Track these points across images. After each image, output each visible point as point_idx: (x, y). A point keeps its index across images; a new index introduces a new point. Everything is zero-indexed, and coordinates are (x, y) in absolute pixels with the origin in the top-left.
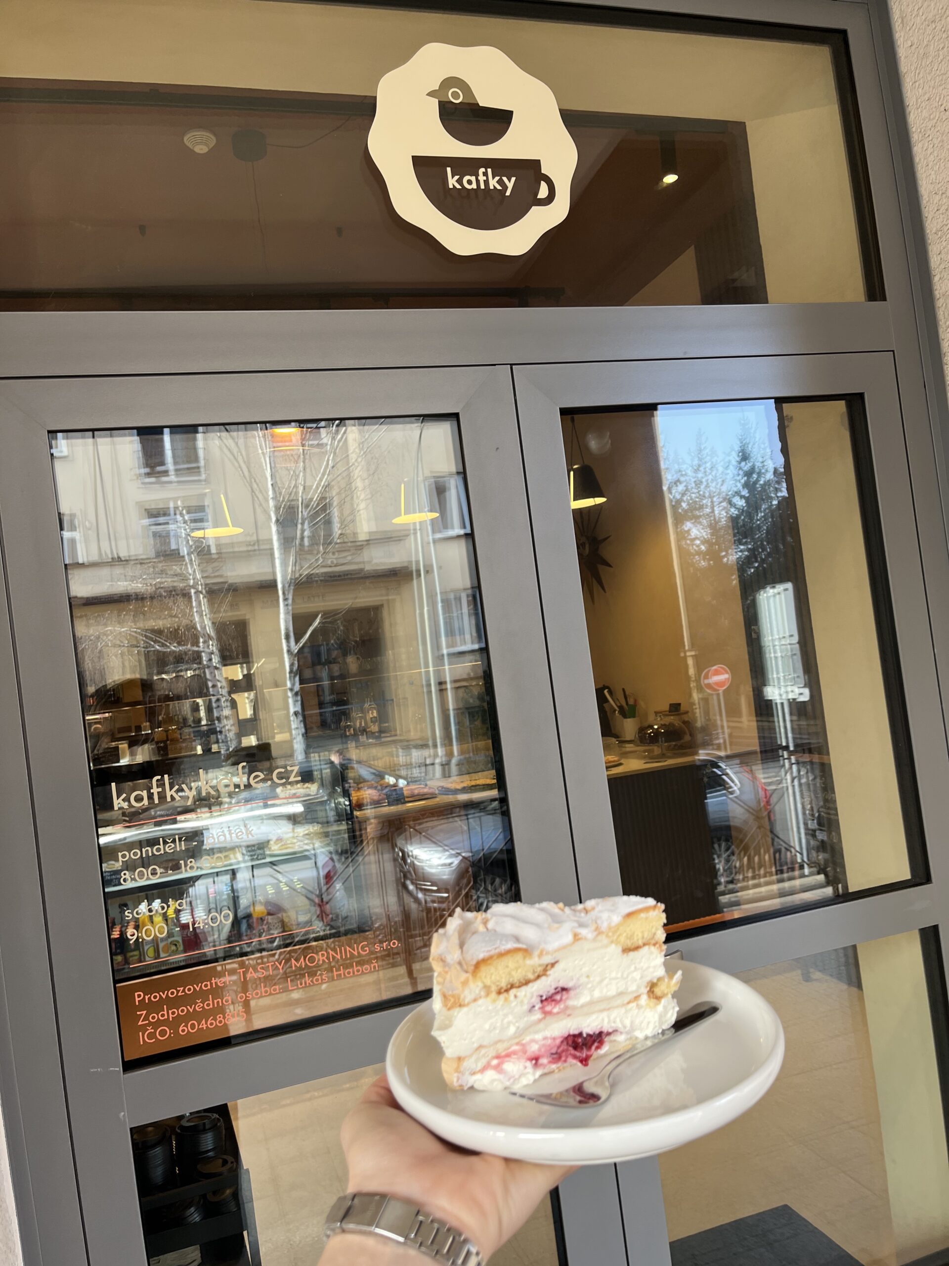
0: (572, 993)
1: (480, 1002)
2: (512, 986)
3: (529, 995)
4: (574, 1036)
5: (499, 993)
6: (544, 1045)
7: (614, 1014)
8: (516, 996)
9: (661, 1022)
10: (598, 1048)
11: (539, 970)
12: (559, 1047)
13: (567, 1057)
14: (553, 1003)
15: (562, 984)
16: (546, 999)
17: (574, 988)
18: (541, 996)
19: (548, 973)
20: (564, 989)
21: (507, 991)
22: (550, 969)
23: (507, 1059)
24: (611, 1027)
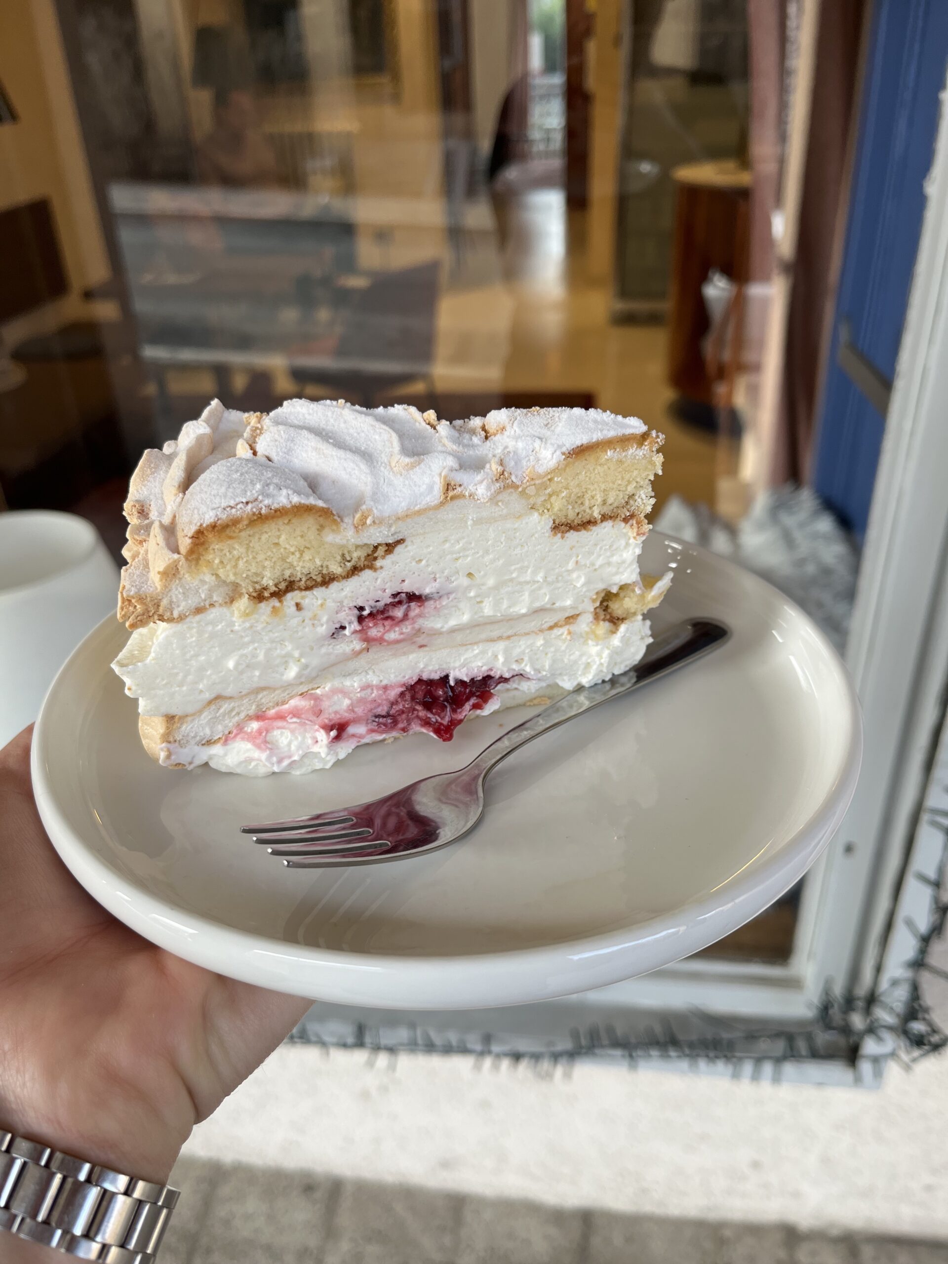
0: (430, 604)
1: (213, 614)
2: (291, 586)
3: (330, 604)
4: (430, 683)
5: (259, 597)
6: (361, 701)
7: (522, 646)
8: (298, 606)
9: (612, 662)
10: (476, 706)
11: (358, 555)
12: (393, 704)
13: (409, 721)
14: (387, 623)
15: (407, 587)
16: (371, 615)
17: (439, 596)
18: (361, 609)
19: (378, 563)
20: (413, 597)
21: (278, 594)
22: (383, 557)
23: (280, 723)
24: (509, 670)
